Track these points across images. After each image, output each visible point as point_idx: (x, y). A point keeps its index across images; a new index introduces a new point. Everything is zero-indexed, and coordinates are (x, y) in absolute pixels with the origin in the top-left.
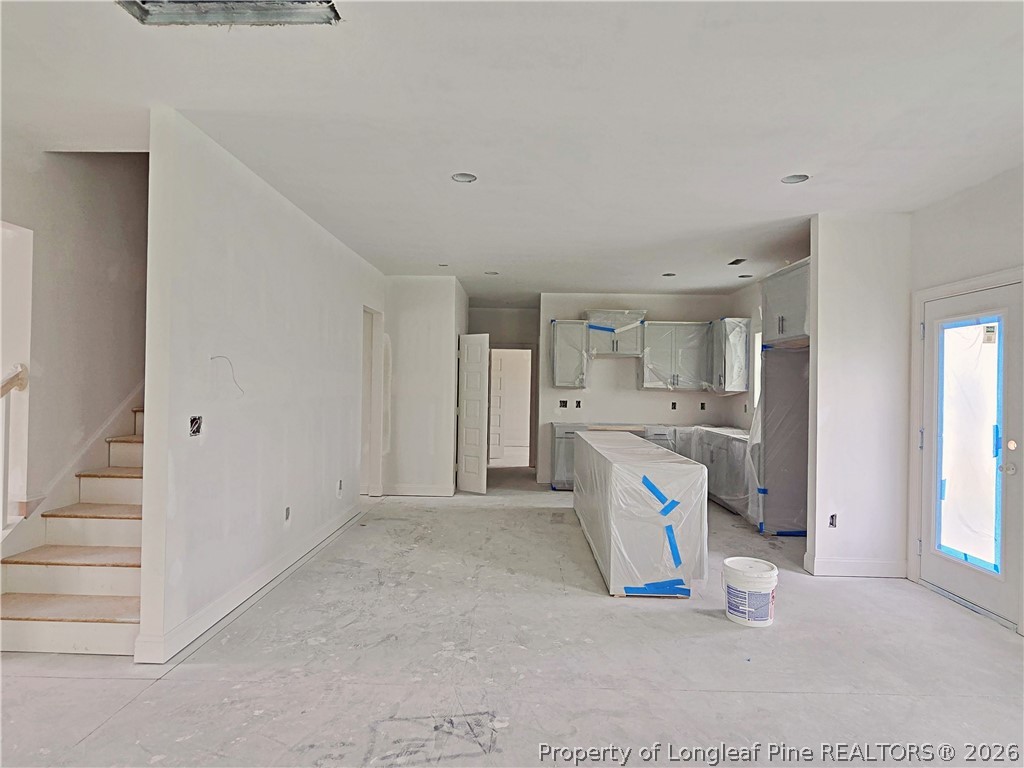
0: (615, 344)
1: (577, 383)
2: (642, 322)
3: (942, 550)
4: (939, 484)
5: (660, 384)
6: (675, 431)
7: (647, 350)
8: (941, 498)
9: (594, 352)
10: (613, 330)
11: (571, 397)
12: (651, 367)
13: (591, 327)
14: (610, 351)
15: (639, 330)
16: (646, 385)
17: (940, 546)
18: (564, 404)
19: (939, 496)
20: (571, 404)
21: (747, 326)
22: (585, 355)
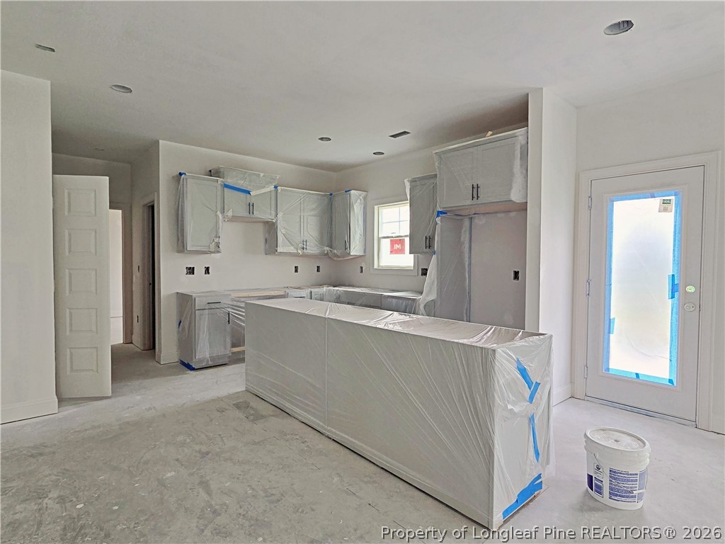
0: (251, 207)
1: (212, 247)
2: (276, 187)
3: (610, 372)
4: (607, 322)
5: (292, 250)
6: (311, 292)
7: (280, 215)
8: (609, 332)
9: (230, 214)
10: (249, 193)
11: (199, 263)
12: (284, 231)
13: (226, 186)
14: (246, 214)
15: (273, 194)
16: (280, 250)
17: (608, 369)
18: (191, 271)
19: (607, 331)
20: (199, 271)
21: (365, 198)
22: (220, 216)
